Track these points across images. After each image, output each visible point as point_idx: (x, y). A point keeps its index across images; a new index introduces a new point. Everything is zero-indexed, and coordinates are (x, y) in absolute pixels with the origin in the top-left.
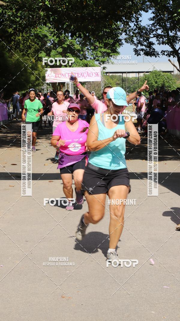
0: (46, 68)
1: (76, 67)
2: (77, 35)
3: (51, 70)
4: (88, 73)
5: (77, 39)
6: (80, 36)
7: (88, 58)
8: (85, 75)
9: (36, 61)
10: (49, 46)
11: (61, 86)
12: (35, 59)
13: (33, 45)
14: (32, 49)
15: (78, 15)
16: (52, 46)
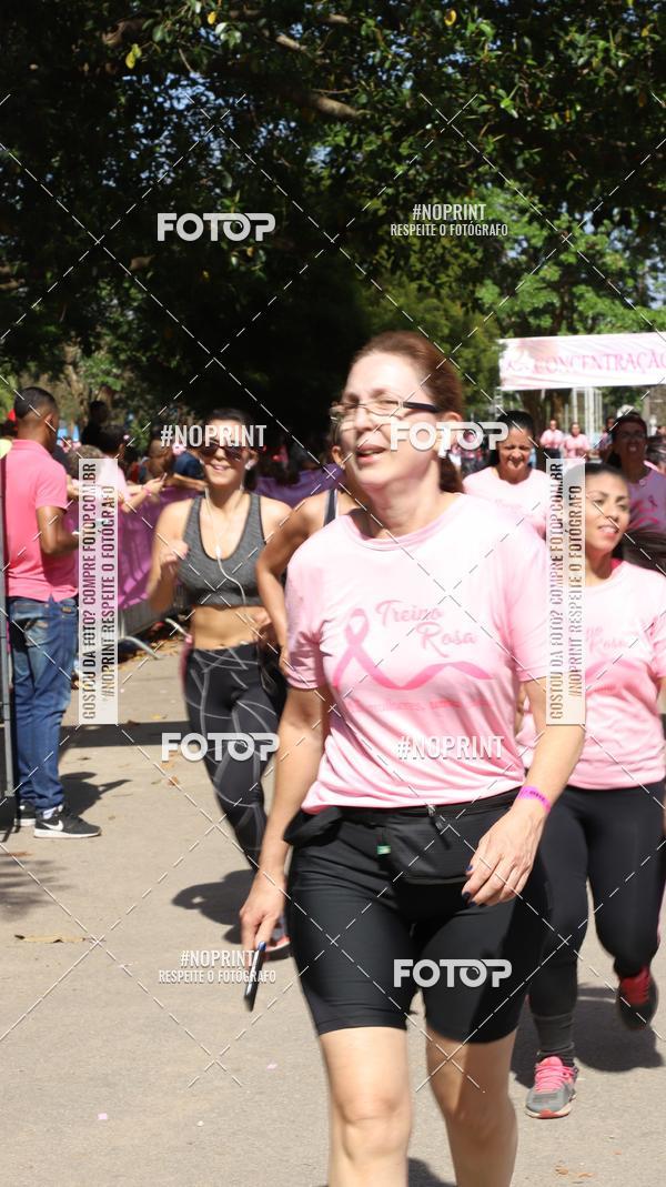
0: (502, 337)
1: (610, 332)
2: (617, 218)
3: (519, 347)
4: (653, 354)
5: (615, 234)
6: (625, 221)
7: (654, 299)
8: (645, 360)
9: (467, 312)
10: (513, 259)
11: (558, 402)
12: (463, 305)
13: (456, 256)
14: (455, 270)
15: (617, 147)
16: (524, 258)
